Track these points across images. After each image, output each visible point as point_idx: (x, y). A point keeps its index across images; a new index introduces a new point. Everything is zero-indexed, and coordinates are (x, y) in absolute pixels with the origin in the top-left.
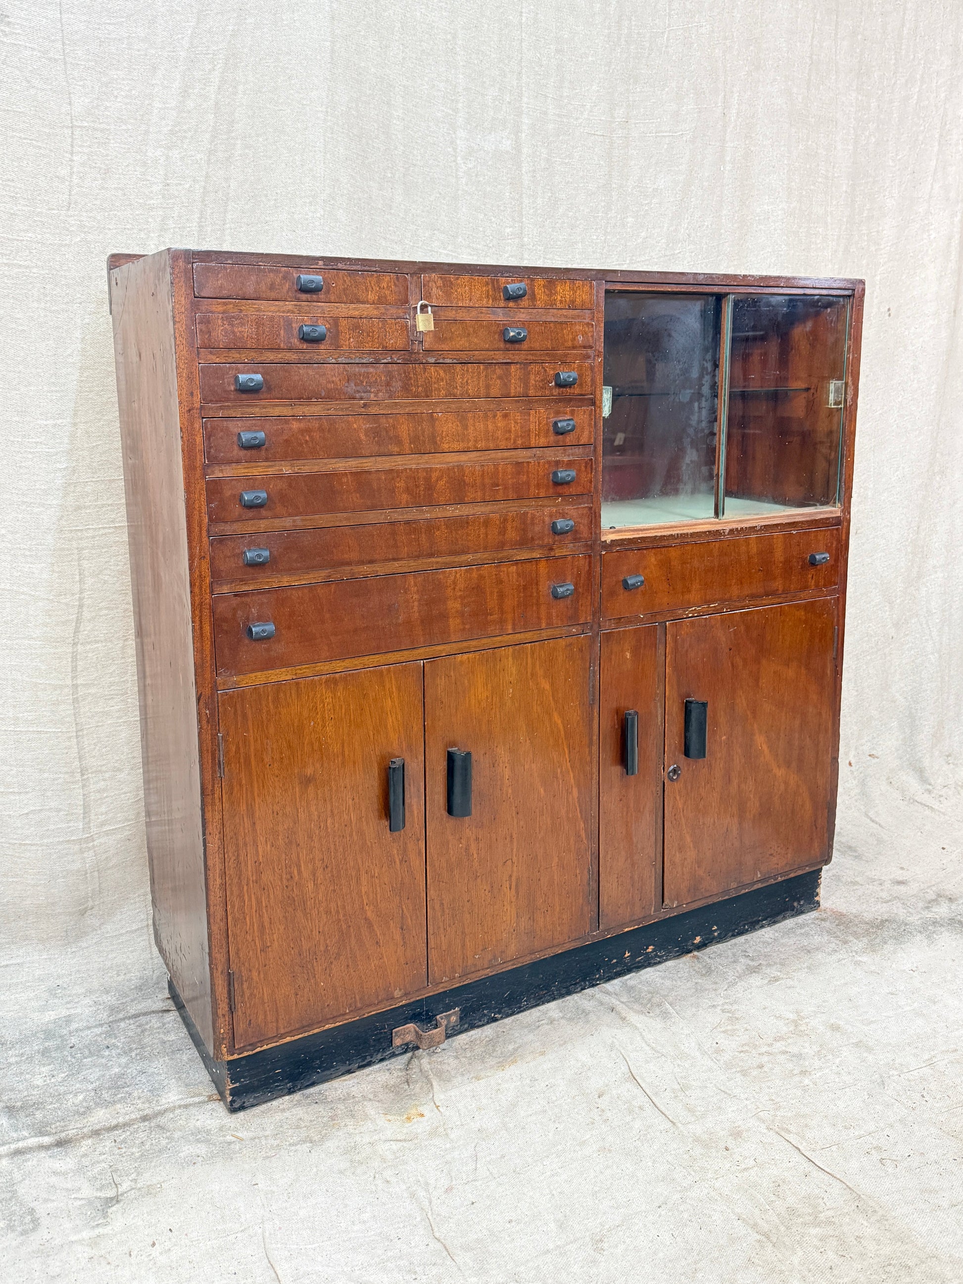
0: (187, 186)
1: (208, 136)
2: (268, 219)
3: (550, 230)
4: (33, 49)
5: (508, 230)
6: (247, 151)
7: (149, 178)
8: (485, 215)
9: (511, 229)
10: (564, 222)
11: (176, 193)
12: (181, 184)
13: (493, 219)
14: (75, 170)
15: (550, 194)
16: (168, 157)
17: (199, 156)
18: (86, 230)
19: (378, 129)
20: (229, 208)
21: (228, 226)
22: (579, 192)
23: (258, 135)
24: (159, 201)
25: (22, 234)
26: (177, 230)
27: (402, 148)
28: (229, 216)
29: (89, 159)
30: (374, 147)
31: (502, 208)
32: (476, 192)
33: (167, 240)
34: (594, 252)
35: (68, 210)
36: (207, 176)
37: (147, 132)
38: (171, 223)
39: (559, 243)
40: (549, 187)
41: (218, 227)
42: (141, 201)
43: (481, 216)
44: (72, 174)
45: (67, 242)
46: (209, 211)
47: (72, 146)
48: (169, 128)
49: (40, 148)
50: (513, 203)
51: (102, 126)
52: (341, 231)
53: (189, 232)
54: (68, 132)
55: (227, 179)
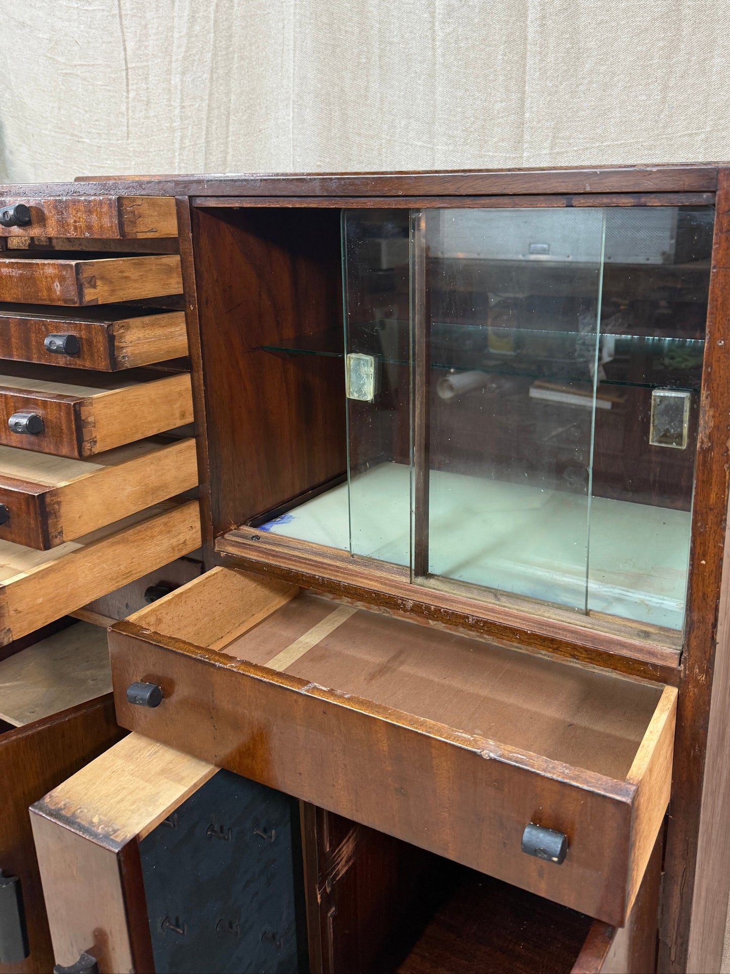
0: (197, 106)
1: (210, 55)
2: (261, 127)
3: (567, 97)
4: (103, 10)
5: (498, 106)
6: (242, 62)
7: (172, 103)
8: (466, 90)
9: (504, 104)
10: (591, 82)
11: (189, 114)
12: (192, 105)
13: (477, 94)
14: (130, 105)
15: (569, 45)
16: (182, 82)
17: (205, 76)
18: (137, 155)
19: (351, 10)
20: (231, 121)
21: (230, 139)
22: (619, 32)
23: (251, 45)
24: (178, 123)
25: (104, 161)
26: (191, 148)
27: (378, 26)
28: (231, 129)
29: (137, 94)
30: (346, 32)
31: (491, 78)
32: (455, 63)
33: (185, 158)
34: (641, 120)
35: (128, 139)
36: (211, 94)
37: (170, 62)
38: (187, 142)
39: (581, 113)
40: (568, 36)
41: (222, 141)
42: (168, 125)
43: (460, 94)
44: (128, 109)
45: (128, 166)
46: (214, 127)
47: (127, 85)
48: (182, 54)
49: (109, 90)
50: (509, 68)
51: (143, 64)
52: (308, 132)
53: (199, 148)
54: (124, 73)
55: (228, 94)
